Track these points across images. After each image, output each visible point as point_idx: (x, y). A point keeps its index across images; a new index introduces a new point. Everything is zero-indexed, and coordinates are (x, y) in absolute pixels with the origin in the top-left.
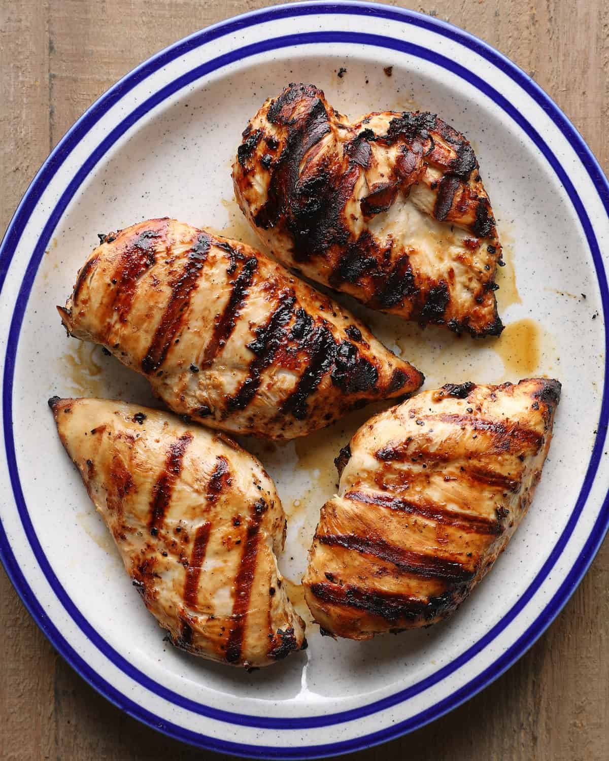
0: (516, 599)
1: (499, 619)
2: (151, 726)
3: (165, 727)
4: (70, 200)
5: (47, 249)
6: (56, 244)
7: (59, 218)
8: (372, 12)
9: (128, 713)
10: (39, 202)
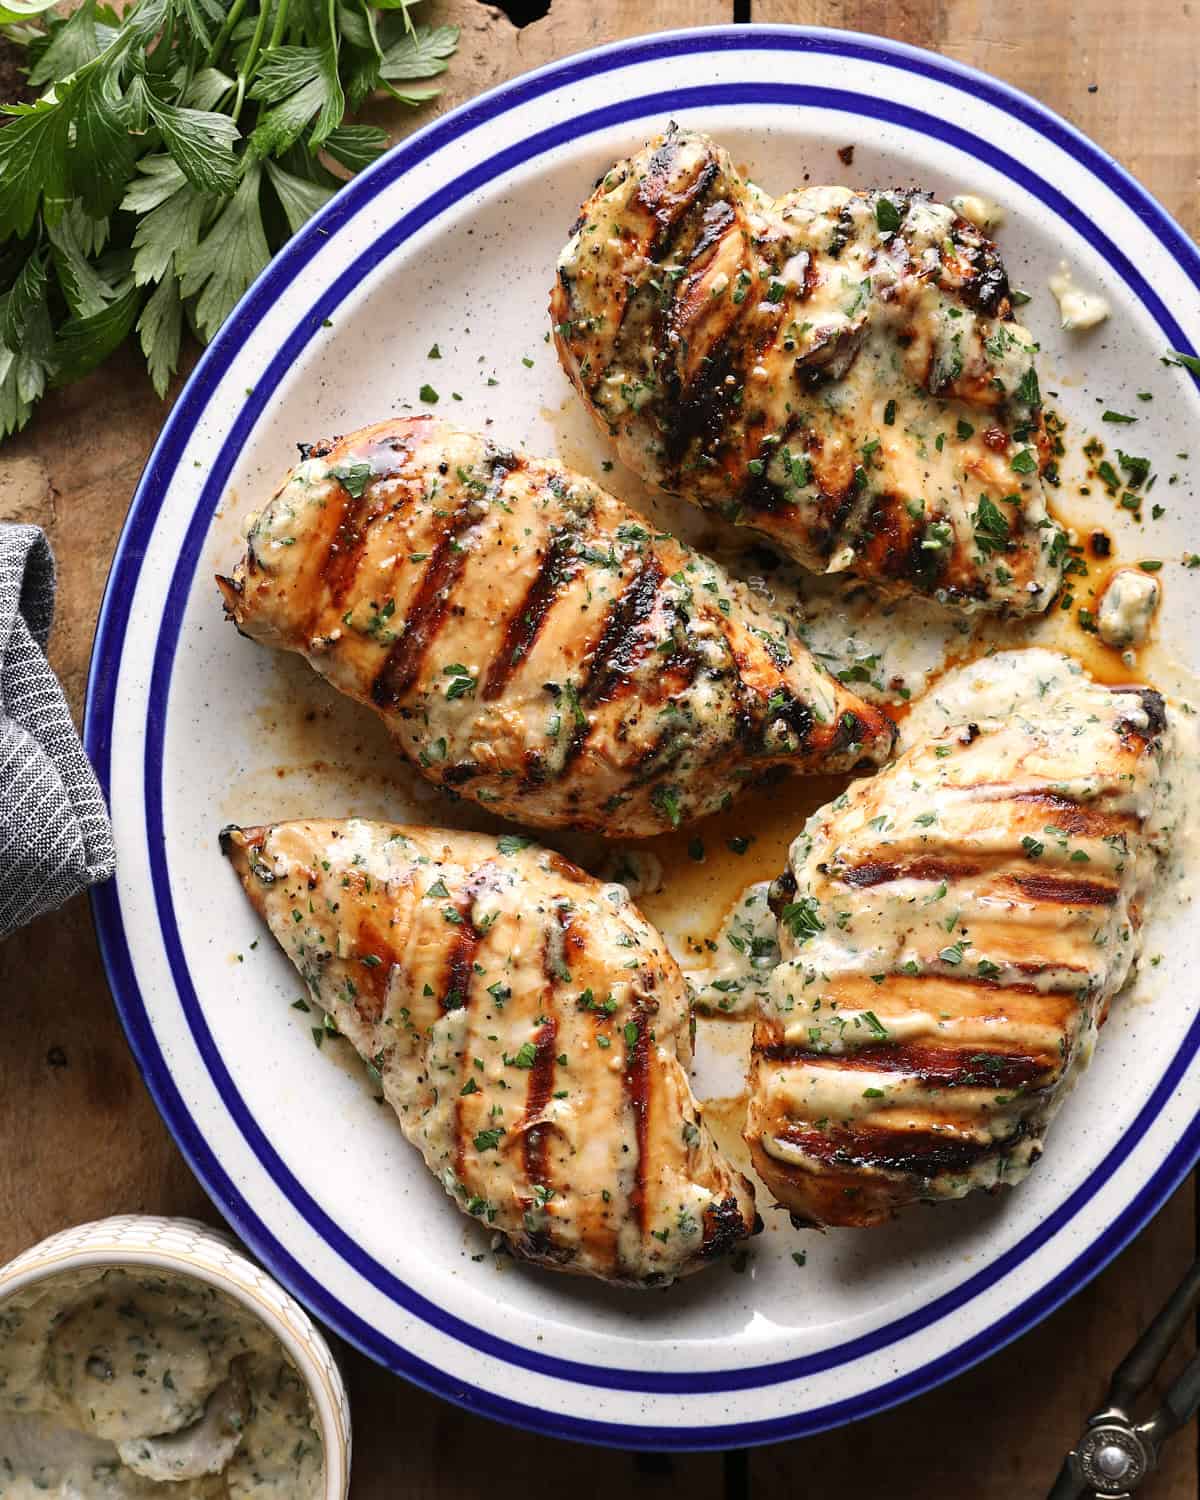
0: (1118, 1135)
1: (1087, 1174)
2: (442, 1395)
3: (469, 1397)
4: (258, 416)
5: (218, 510)
6: (234, 500)
7: (239, 450)
8: (813, 44)
9: (400, 1373)
10: (201, 422)
